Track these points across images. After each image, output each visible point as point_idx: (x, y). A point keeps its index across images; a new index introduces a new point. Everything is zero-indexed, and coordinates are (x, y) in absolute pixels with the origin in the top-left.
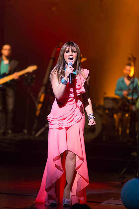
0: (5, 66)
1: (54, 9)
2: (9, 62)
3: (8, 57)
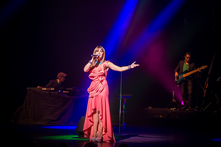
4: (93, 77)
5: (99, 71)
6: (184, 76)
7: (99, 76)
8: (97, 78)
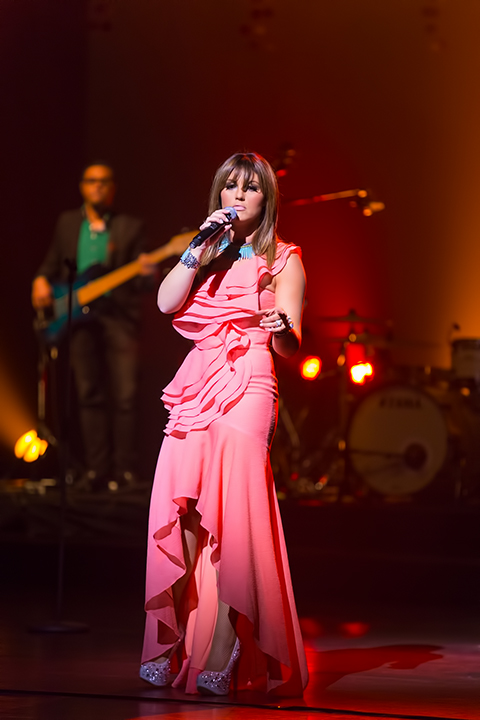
0: (93, 237)
1: (260, 30)
2: (108, 225)
3: (101, 210)
4: (197, 327)
5: (230, 298)
6: (87, 293)
7: (225, 324)
8: (216, 334)
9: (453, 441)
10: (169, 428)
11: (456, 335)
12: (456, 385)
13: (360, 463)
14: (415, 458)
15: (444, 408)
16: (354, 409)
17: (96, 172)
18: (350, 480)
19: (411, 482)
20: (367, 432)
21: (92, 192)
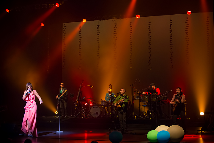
7: (30, 99)
9: (101, 111)
10: (26, 111)
11: (101, 100)
12: (101, 105)
13: (91, 114)
14: (97, 113)
15: (100, 108)
16: (90, 108)
17: (62, 84)
18: (90, 116)
19: (97, 116)
20: (92, 110)
21: (62, 86)
